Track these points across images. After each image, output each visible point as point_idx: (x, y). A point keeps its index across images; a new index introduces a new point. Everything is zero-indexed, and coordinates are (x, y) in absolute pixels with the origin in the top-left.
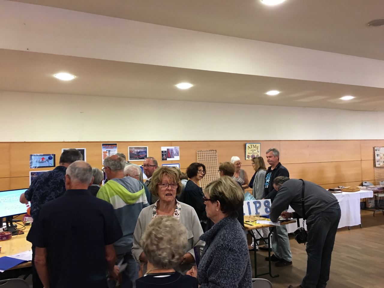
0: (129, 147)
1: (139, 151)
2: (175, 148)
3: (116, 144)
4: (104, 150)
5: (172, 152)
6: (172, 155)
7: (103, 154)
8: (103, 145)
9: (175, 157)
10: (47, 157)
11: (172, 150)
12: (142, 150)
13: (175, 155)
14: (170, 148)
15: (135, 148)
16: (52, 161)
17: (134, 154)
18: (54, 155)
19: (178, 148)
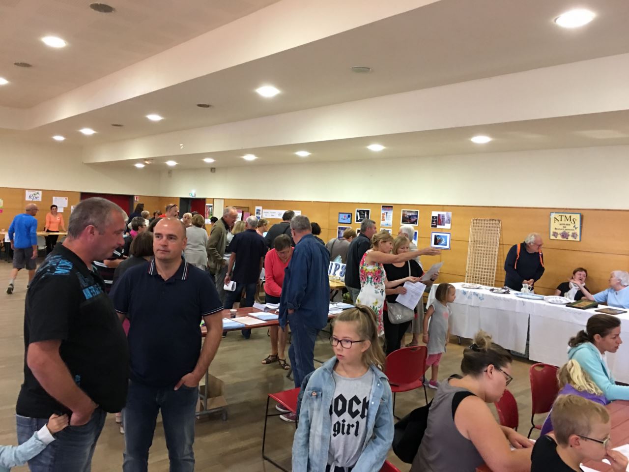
0: (402, 210)
1: (410, 214)
2: (447, 213)
3: (392, 207)
4: (383, 212)
5: (443, 218)
6: (443, 222)
7: (382, 216)
8: (383, 207)
9: (446, 224)
10: (347, 215)
11: (443, 216)
12: (413, 214)
13: (446, 223)
14: (441, 213)
15: (408, 211)
16: (349, 219)
17: (406, 218)
18: (351, 214)
19: (450, 214)
